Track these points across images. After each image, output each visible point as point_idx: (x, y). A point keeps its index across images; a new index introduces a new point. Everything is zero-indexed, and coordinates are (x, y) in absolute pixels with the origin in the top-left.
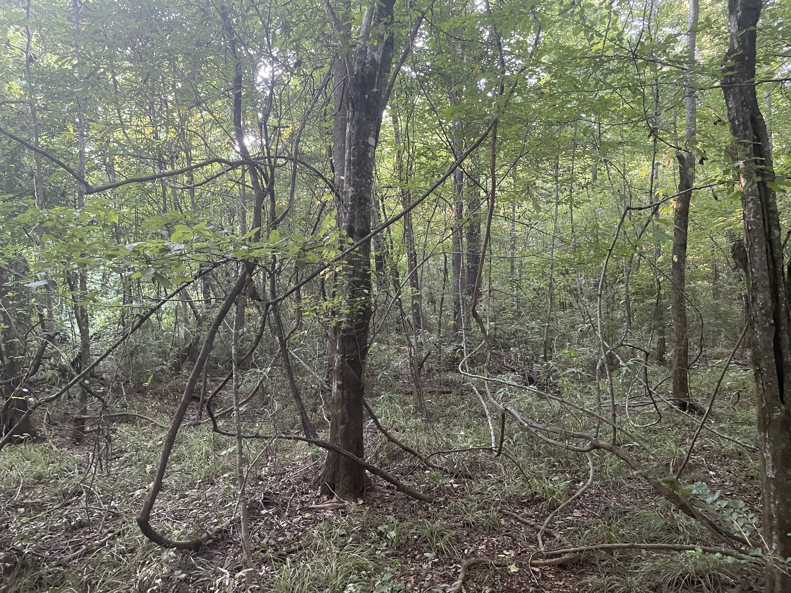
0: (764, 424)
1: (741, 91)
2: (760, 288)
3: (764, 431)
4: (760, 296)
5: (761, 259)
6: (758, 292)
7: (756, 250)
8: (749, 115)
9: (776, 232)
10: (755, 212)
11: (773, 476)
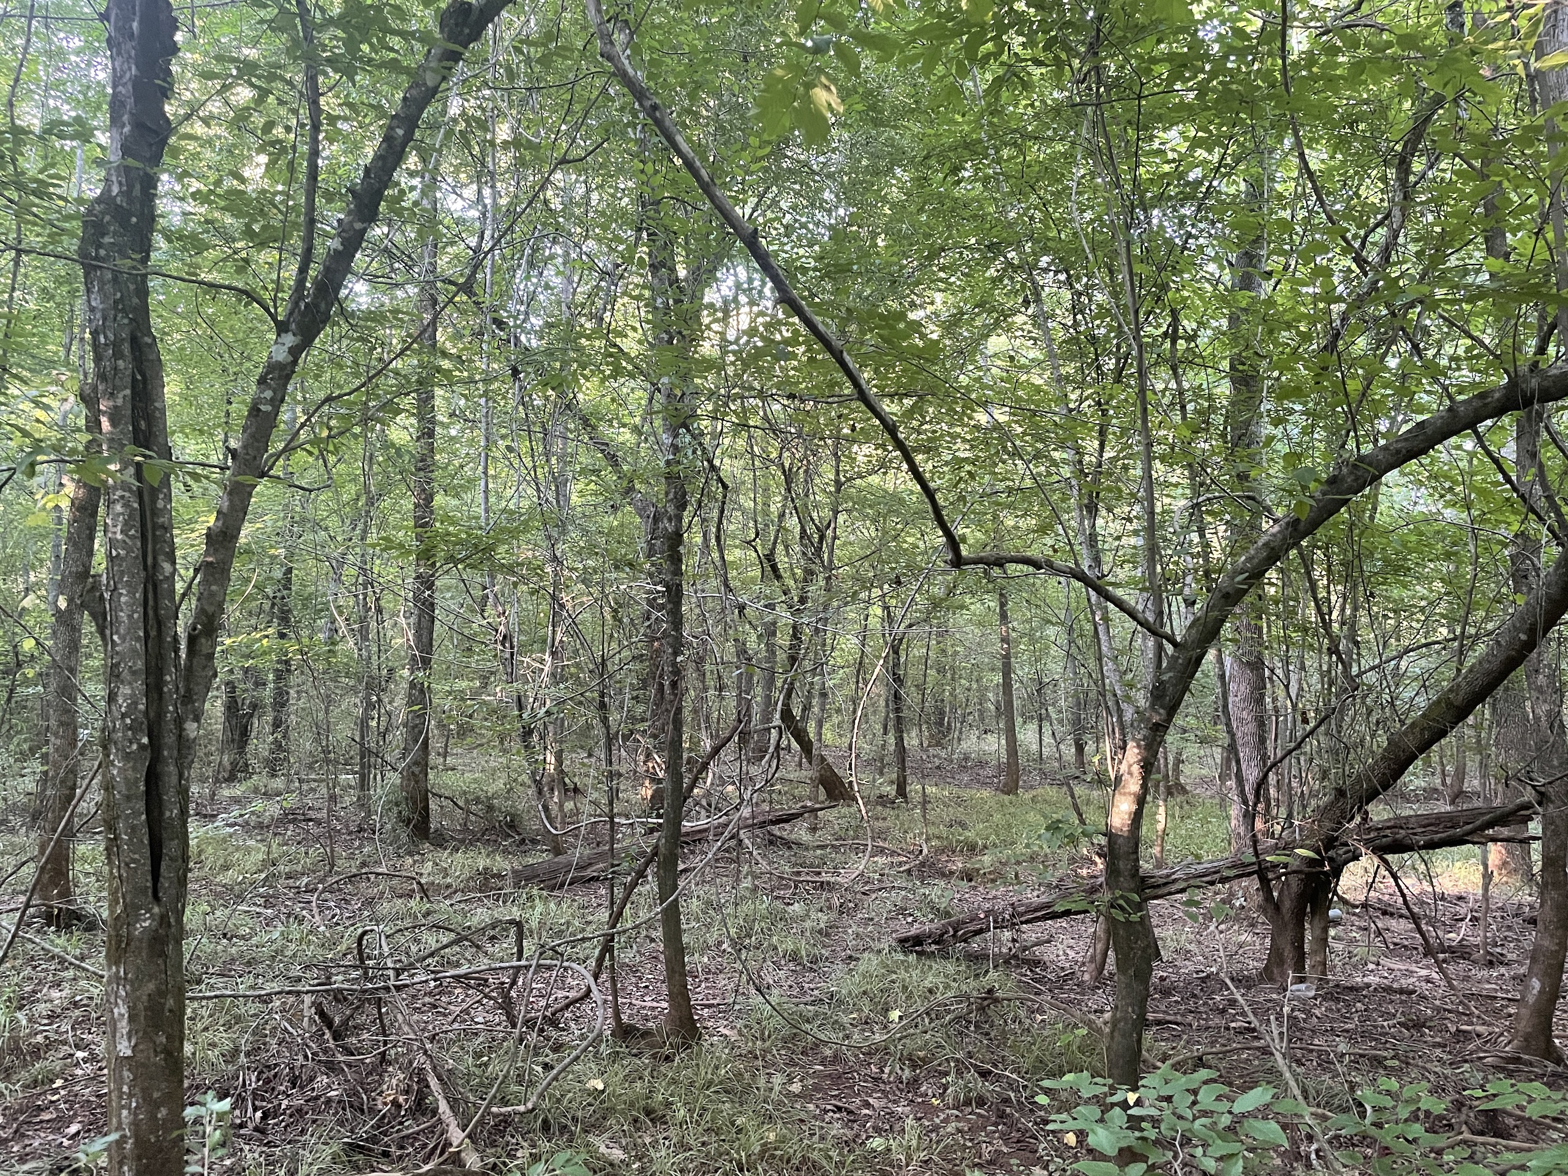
0: (118, 947)
1: (115, 280)
2: (126, 675)
3: (117, 964)
4: (126, 690)
5: (130, 617)
6: (122, 682)
7: (123, 599)
8: (127, 330)
9: (167, 567)
10: (126, 523)
11: (129, 1053)
